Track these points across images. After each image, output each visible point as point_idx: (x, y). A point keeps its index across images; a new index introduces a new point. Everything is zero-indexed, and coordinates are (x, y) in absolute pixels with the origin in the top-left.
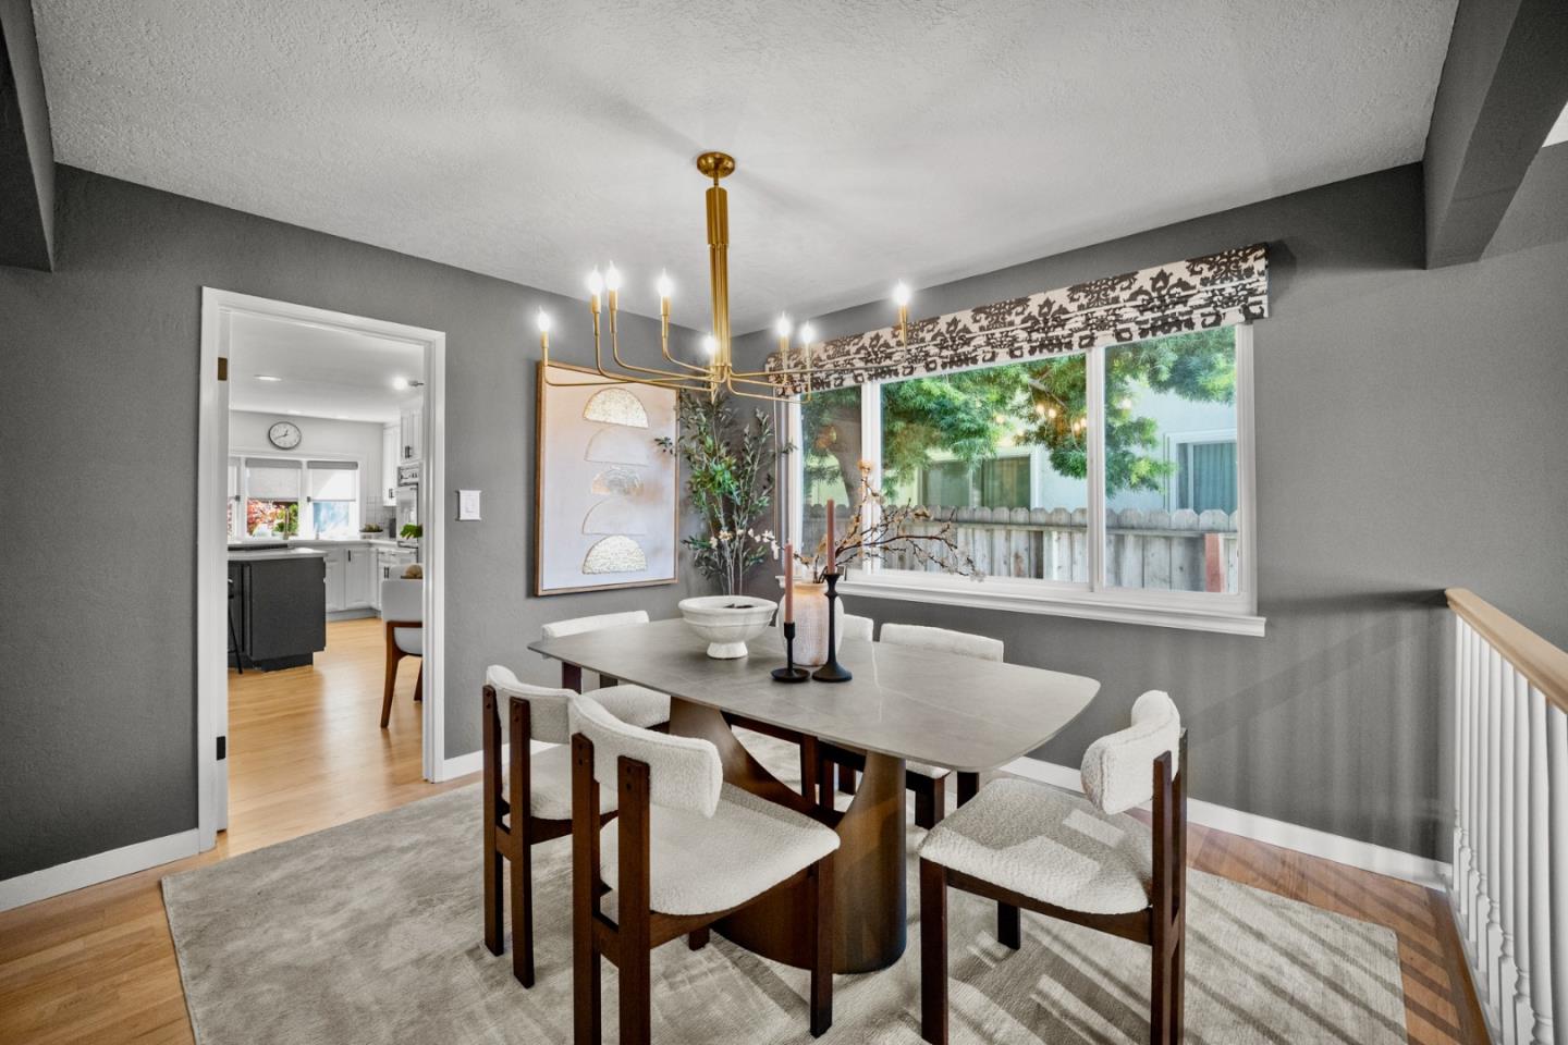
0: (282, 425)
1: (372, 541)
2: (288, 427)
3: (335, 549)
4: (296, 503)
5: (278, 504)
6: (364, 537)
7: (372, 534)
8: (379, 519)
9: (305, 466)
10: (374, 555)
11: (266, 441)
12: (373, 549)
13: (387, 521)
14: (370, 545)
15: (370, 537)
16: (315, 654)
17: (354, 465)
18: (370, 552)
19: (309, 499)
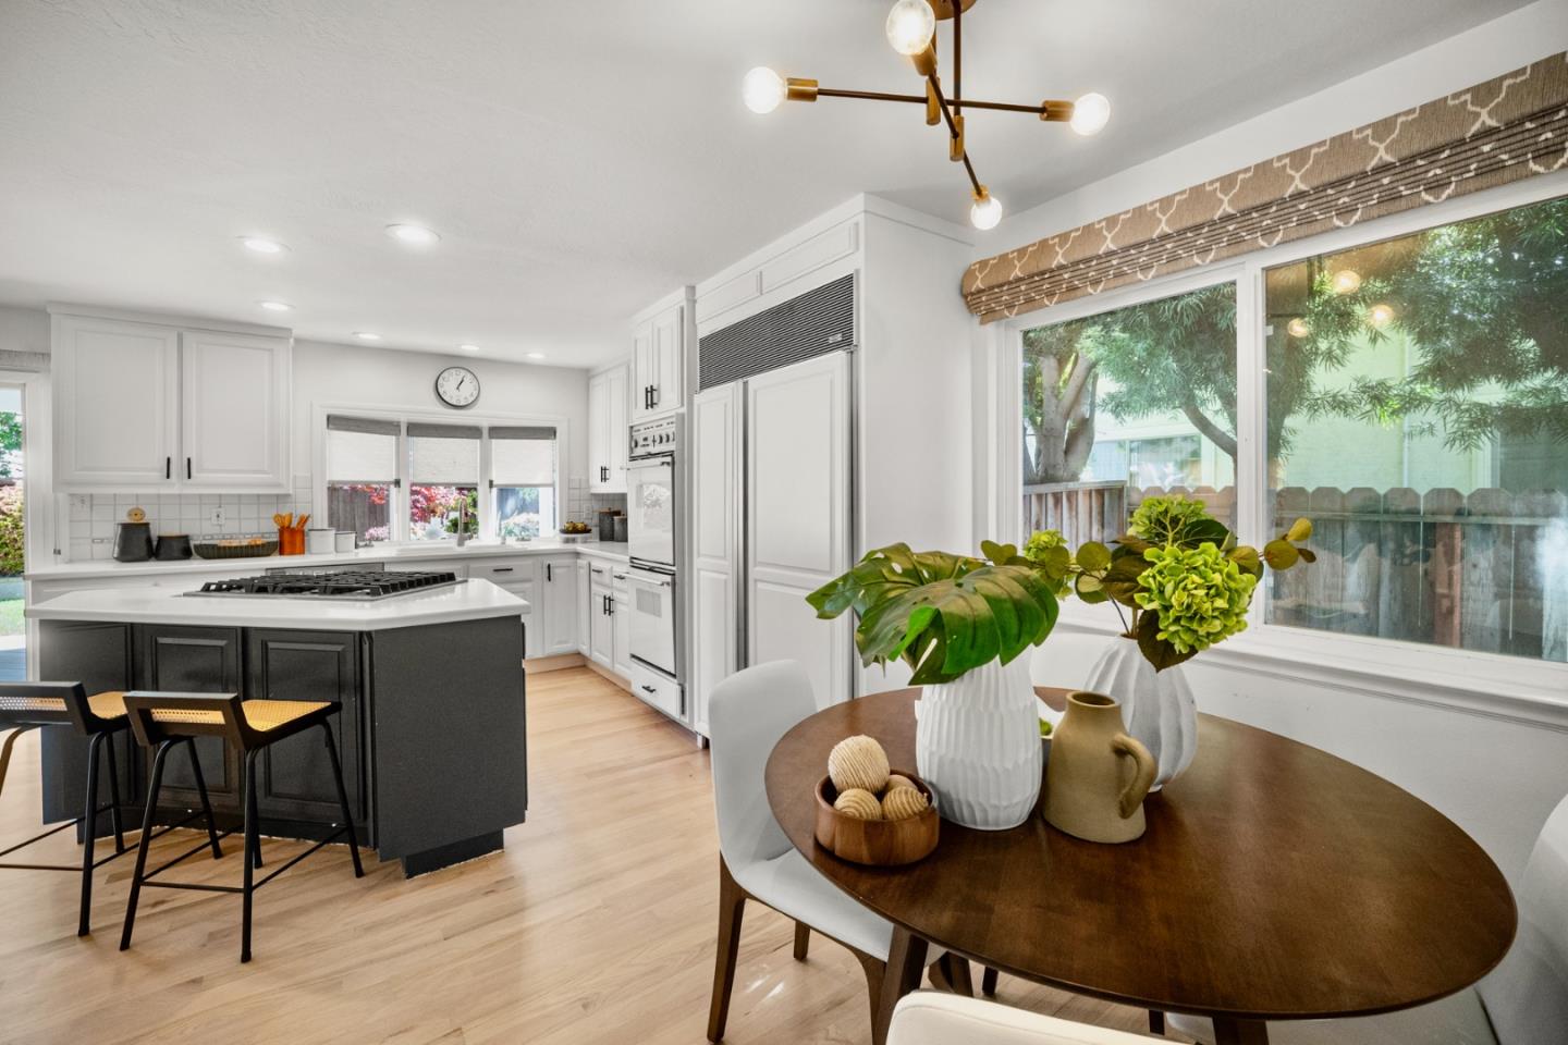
0: (453, 371)
1: (579, 547)
2: (463, 373)
3: (529, 562)
4: (475, 489)
5: (461, 489)
6: (567, 541)
7: (579, 536)
8: (587, 515)
9: (485, 433)
10: (583, 572)
11: (433, 395)
12: (582, 562)
13: (596, 514)
14: (577, 555)
15: (574, 541)
16: (506, 831)
17: (549, 433)
18: (577, 568)
19: (491, 484)
